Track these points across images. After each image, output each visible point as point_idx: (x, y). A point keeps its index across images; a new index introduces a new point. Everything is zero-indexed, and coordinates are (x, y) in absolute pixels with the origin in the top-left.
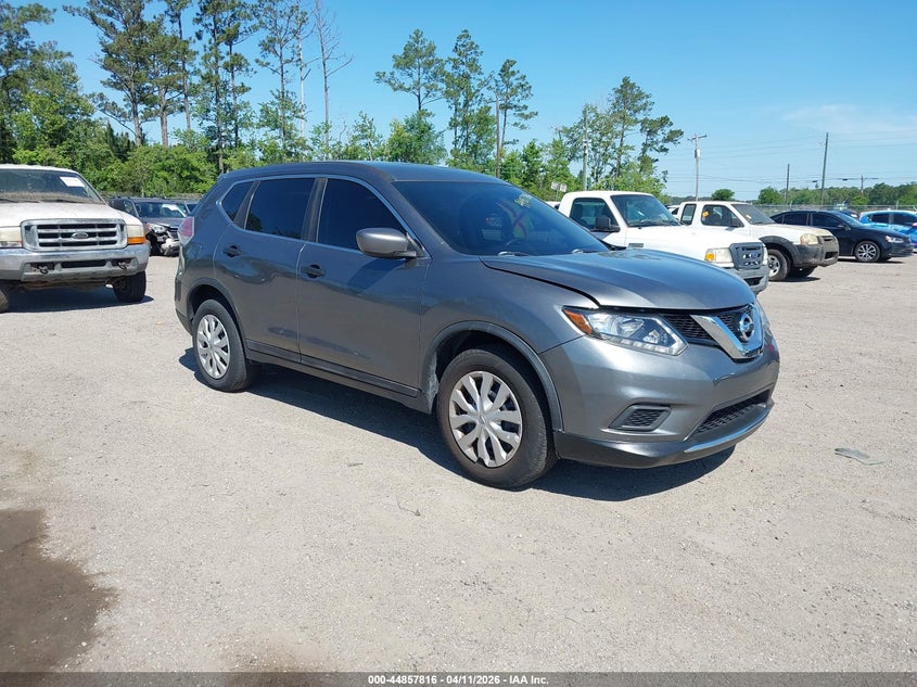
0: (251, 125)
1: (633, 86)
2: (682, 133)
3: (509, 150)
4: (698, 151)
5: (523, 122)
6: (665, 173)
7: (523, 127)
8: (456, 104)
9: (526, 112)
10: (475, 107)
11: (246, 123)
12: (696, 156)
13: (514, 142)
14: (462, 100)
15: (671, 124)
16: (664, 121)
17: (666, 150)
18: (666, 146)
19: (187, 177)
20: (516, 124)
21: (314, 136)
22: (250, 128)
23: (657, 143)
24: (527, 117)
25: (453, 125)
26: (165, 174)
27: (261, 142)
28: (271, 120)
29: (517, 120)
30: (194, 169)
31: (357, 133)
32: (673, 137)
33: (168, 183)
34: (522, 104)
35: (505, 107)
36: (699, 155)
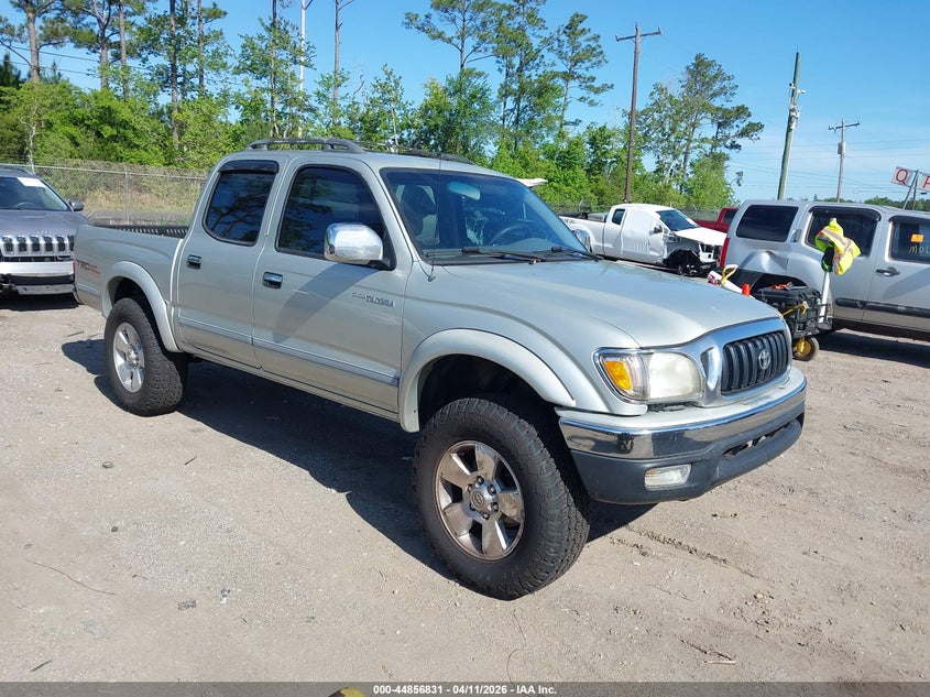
0: (224, 66)
1: (710, 65)
2: (762, 126)
3: (572, 133)
4: (844, 144)
5: (593, 96)
6: (740, 174)
7: (592, 103)
8: (510, 66)
9: (596, 84)
10: (533, 74)
11: (217, 63)
12: (840, 151)
13: (576, 123)
14: (516, 62)
15: (749, 115)
16: (741, 111)
17: (738, 147)
18: (739, 141)
19: (113, 138)
20: (582, 99)
21: (321, 89)
22: (223, 72)
23: (728, 137)
24: (597, 91)
25: (505, 92)
26: (73, 130)
27: (238, 96)
28: (258, 64)
29: (584, 93)
30: (125, 124)
31: (377, 95)
32: (750, 130)
33: (77, 144)
34: (588, 75)
35: (568, 76)
36: (844, 151)
